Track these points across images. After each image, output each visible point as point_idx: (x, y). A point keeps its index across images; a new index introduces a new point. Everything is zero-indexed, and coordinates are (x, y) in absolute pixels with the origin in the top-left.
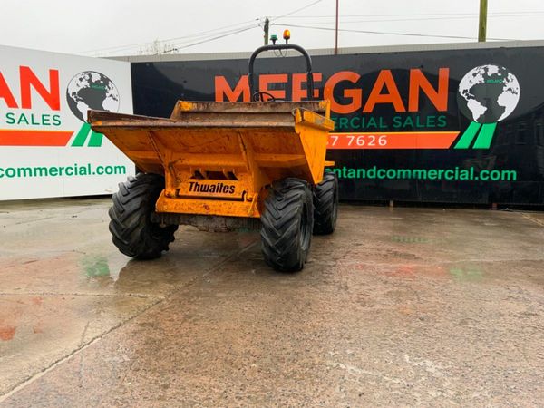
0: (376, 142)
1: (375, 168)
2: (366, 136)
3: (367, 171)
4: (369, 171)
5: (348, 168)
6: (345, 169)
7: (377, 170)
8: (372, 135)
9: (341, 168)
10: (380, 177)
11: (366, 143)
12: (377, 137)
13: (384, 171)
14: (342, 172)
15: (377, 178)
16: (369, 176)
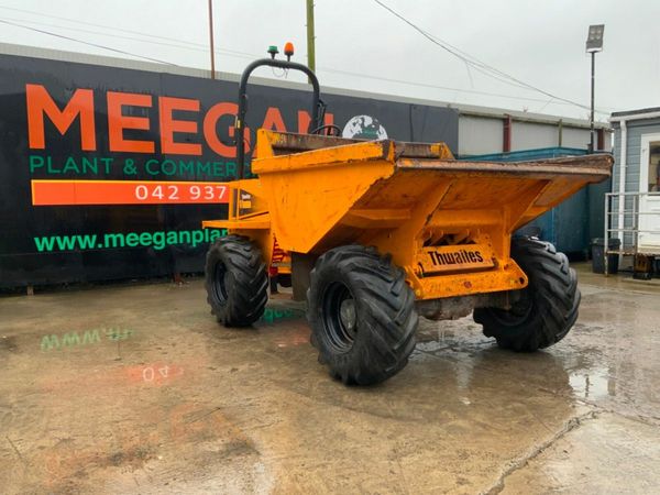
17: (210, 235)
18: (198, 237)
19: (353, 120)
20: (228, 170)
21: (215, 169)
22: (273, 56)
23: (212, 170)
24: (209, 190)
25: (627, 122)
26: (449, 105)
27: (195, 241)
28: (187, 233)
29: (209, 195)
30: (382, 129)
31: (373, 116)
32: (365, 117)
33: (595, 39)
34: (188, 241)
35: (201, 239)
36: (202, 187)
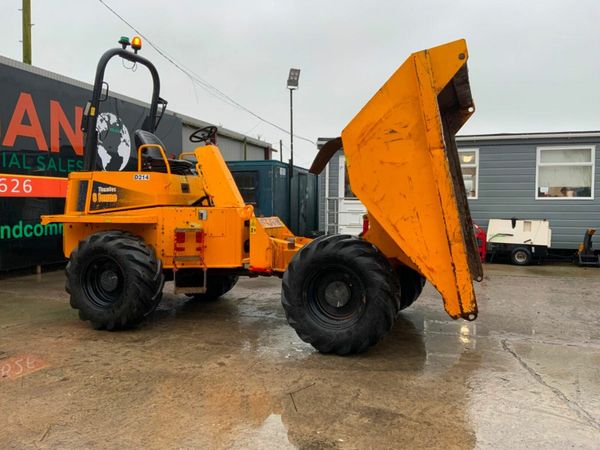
0: (20, 188)
1: (21, 223)
2: (9, 179)
3: (12, 228)
4: (15, 227)
7: (24, 226)
8: (15, 178)
10: (27, 235)
11: (10, 188)
12: (21, 181)
13: (31, 227)
22: (124, 48)
26: (175, 114)
30: (124, 128)
31: (118, 116)
32: (111, 115)
33: (293, 80)
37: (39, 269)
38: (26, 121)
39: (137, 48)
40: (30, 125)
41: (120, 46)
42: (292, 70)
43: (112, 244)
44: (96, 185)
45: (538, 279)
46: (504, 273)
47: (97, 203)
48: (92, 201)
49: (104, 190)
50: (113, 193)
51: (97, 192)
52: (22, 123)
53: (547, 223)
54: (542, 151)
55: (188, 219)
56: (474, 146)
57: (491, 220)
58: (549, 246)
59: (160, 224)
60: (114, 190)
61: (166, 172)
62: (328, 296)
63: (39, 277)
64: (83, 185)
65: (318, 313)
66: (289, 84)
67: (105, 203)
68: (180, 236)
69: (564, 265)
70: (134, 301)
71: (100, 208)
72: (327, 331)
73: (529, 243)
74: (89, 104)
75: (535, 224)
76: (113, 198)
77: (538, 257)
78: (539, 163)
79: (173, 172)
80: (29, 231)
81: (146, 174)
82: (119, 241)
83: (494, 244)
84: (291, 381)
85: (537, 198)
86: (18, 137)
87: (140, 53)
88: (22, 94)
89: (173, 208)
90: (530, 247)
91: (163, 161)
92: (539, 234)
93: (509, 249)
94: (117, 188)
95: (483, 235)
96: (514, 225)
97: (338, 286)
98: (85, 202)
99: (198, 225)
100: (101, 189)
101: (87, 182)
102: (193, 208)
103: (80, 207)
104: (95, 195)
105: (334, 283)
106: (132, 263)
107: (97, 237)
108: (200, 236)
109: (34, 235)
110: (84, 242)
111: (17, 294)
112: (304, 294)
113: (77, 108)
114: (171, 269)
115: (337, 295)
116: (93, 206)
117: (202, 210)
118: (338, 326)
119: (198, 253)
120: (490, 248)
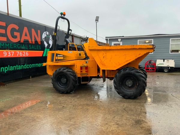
5: (18, 65)
6: (17, 66)
9: (16, 66)
14: (16, 67)
15: (27, 68)
16: (25, 68)
17: (10, 68)
18: (6, 69)
19: (44, 33)
20: (14, 46)
21: (11, 46)
23: (10, 46)
24: (9, 53)
25: (109, 39)
27: (5, 70)
28: (3, 68)
29: (9, 55)
30: (51, 36)
34: (4, 71)
35: (7, 70)
36: (7, 52)
37: (31, 77)
38: (26, 35)
39: (64, 15)
40: (27, 36)
41: (61, 15)
42: (97, 17)
43: (65, 71)
44: (57, 55)
45: (173, 76)
46: (163, 75)
47: (57, 59)
48: (56, 59)
49: (59, 56)
50: (62, 57)
51: (57, 56)
52: (25, 36)
53: (174, 60)
54: (172, 40)
55: (83, 63)
56: (152, 38)
57: (157, 60)
58: (174, 67)
59: (76, 65)
60: (62, 56)
61: (76, 50)
62: (127, 83)
63: (31, 79)
64: (53, 54)
65: (124, 88)
66: (96, 21)
67: (60, 59)
68: (81, 68)
69: (178, 72)
70: (72, 86)
71: (58, 61)
72: (127, 93)
73: (168, 66)
74: (54, 32)
75: (170, 61)
76: (62, 58)
77: (171, 70)
78: (171, 43)
79: (78, 50)
80: (28, 66)
81: (70, 51)
82: (67, 70)
83: (158, 67)
84: (122, 106)
85: (170, 53)
86: (24, 39)
87: (65, 17)
88: (25, 27)
89: (79, 60)
90: (169, 67)
91: (75, 47)
92: (171, 64)
93: (163, 68)
94: (63, 55)
95: (155, 64)
96: (164, 61)
97: (129, 81)
98: (53, 59)
99: (85, 65)
100: (58, 56)
101: (54, 54)
102: (84, 60)
103: (52, 61)
104: (57, 57)
105: (128, 80)
106: (71, 76)
107: (61, 69)
108: (87, 68)
109: (29, 68)
110: (57, 70)
111: (30, 84)
112: (120, 83)
113: (38, 30)
114: (80, 77)
115: (129, 83)
116: (56, 60)
117: (86, 61)
118: (130, 91)
119: (86, 72)
120: (157, 68)
